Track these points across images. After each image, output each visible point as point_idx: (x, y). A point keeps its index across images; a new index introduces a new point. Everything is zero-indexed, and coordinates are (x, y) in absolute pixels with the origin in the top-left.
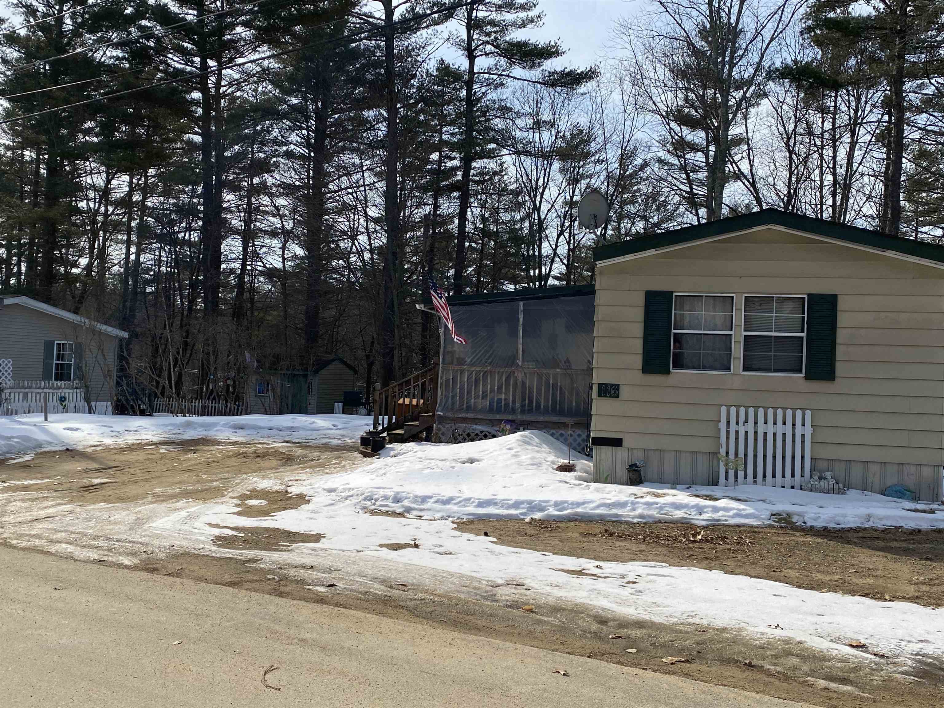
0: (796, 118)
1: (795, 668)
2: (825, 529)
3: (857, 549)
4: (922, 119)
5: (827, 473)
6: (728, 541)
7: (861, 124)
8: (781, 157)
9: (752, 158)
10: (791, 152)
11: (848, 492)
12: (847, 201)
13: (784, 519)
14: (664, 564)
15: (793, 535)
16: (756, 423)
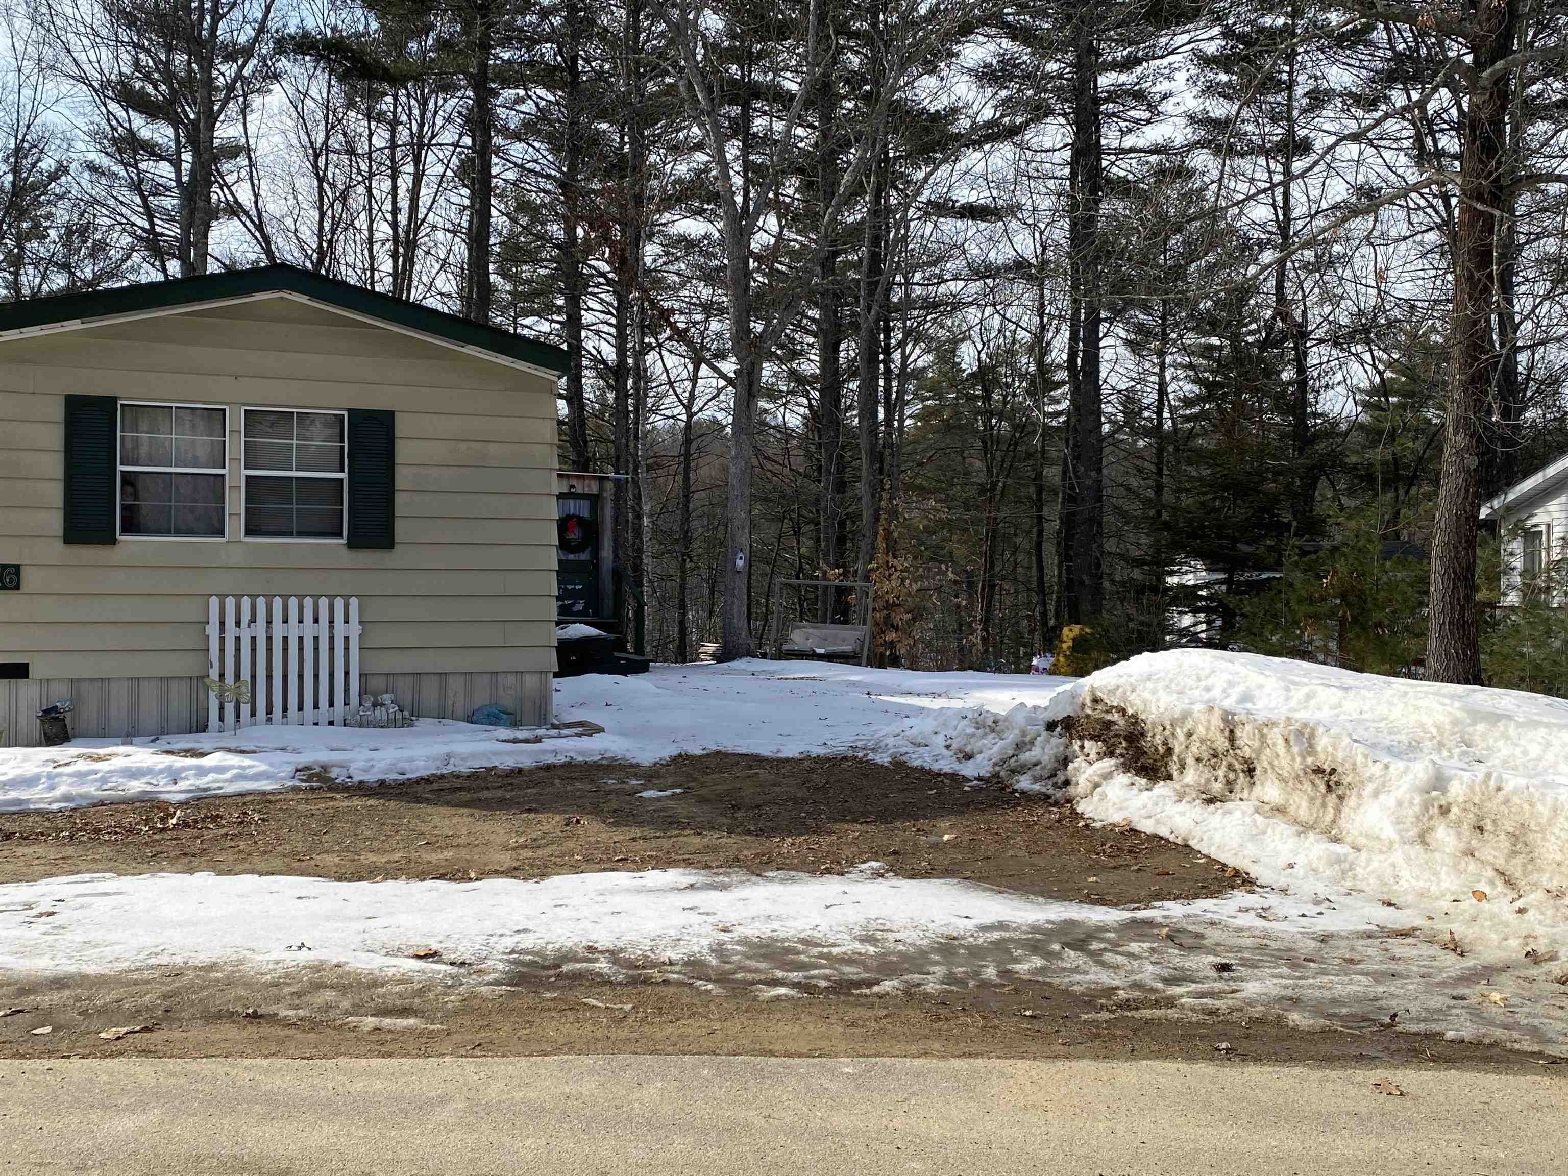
0: (327, 123)
1: (328, 1007)
2: (382, 783)
3: (430, 809)
5: (385, 696)
6: (224, 822)
7: (429, 146)
8: (306, 184)
9: (256, 182)
10: (321, 180)
11: (416, 723)
12: (412, 267)
13: (318, 775)
14: (107, 875)
15: (332, 799)
16: (269, 622)
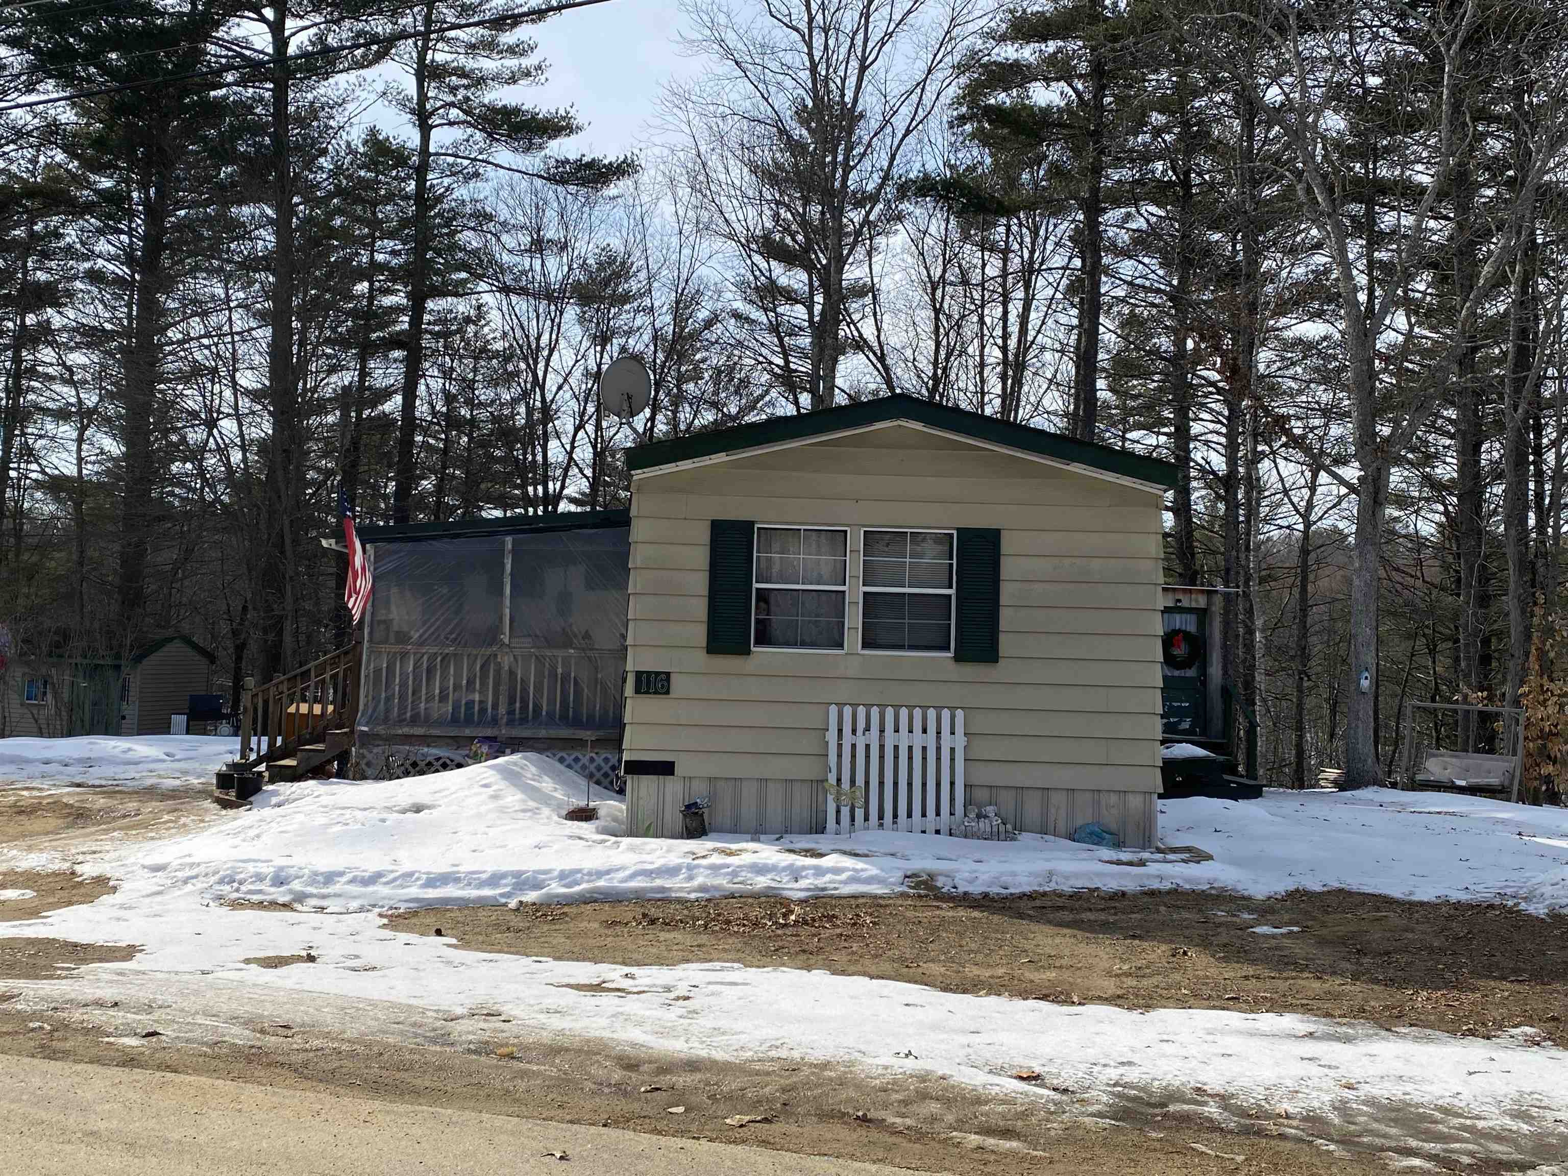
0: (944, 259)
1: (933, 1119)
2: (986, 895)
3: (1034, 927)
4: (1127, 268)
5: (988, 808)
6: (838, 922)
7: (1039, 271)
8: (925, 315)
9: (879, 317)
10: (937, 311)
11: (1019, 837)
12: (1020, 388)
13: (925, 883)
14: (736, 965)
15: (938, 907)
16: (882, 731)
